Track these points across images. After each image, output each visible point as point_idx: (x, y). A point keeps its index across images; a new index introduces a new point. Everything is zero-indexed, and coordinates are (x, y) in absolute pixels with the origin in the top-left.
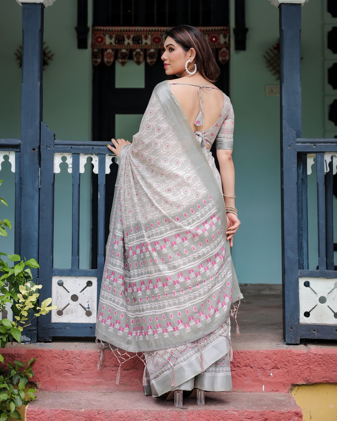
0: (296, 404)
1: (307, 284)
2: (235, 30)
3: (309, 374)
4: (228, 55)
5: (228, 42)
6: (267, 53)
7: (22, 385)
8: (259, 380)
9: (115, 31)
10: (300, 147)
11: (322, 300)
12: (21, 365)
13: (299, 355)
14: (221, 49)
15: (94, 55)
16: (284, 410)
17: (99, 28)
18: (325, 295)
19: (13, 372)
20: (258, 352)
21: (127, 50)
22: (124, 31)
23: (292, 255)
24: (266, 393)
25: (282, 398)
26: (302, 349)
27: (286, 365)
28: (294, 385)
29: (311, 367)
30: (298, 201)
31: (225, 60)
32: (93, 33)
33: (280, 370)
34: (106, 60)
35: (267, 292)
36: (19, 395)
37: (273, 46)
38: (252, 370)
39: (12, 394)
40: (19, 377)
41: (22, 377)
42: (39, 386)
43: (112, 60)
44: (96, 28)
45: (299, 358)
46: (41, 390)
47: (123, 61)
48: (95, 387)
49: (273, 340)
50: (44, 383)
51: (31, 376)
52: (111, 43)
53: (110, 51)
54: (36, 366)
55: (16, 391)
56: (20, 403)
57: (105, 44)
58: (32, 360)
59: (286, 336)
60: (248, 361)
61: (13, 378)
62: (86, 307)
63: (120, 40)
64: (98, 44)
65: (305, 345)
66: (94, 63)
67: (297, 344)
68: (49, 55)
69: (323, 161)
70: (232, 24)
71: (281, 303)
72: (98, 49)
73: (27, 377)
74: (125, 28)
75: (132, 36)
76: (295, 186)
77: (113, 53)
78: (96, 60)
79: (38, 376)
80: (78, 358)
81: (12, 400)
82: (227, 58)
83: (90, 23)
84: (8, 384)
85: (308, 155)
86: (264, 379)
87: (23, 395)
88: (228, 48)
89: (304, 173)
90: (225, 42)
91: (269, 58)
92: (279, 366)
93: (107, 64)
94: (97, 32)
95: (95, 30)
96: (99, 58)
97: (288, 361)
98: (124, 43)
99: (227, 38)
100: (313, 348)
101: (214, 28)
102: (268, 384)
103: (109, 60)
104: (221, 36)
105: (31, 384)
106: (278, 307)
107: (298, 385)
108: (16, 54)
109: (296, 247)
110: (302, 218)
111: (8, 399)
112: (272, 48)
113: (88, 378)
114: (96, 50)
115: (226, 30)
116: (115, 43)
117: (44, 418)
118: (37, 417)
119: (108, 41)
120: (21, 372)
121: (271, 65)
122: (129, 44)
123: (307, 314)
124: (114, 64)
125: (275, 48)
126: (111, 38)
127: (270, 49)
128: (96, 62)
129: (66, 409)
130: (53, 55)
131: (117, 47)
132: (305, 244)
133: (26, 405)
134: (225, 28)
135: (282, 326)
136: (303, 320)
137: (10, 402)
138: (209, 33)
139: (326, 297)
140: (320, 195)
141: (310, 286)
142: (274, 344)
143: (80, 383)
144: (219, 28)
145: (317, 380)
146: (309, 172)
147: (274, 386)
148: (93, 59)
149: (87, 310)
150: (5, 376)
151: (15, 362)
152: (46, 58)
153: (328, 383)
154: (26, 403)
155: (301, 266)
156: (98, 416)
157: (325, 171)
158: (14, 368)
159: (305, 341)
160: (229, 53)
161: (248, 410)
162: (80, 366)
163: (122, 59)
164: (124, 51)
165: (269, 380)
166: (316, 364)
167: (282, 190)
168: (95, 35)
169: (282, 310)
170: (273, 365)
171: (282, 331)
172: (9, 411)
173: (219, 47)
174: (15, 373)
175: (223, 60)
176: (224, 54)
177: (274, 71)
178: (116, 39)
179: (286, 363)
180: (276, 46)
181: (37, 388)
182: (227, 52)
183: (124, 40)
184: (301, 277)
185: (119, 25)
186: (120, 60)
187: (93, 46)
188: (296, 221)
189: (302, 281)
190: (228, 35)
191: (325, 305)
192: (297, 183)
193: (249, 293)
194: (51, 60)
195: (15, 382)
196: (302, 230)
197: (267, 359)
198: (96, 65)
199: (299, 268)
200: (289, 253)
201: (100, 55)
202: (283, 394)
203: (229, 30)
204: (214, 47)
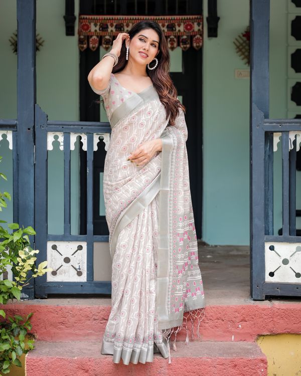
0: (261, 351)
1: (272, 248)
2: (208, 19)
3: (273, 326)
4: (201, 41)
5: (201, 30)
6: (236, 39)
7: (22, 337)
8: (229, 332)
9: (99, 19)
10: (268, 126)
11: (285, 262)
12: (21, 318)
13: (264, 310)
14: (195, 36)
15: (81, 41)
16: (251, 357)
17: (85, 16)
18: (288, 258)
19: (14, 325)
20: (228, 307)
21: (110, 36)
22: (107, 19)
23: (259, 223)
24: (235, 343)
25: (249, 347)
26: (267, 304)
27: (253, 318)
28: (260, 336)
29: (275, 319)
30: (265, 175)
31: (199, 46)
32: (79, 21)
33: (248, 323)
34: (91, 45)
35: (235, 253)
36: (19, 345)
37: (242, 34)
38: (223, 323)
39: (13, 344)
40: (19, 329)
41: (21, 329)
42: (37, 337)
43: (97, 45)
44: (82, 16)
45: (264, 312)
46: (39, 340)
47: (107, 46)
48: (86, 337)
49: (242, 296)
50: (41, 334)
51: (29, 328)
52: (96, 31)
53: (94, 37)
54: (33, 319)
55: (17, 342)
56: (20, 352)
57: (90, 31)
58: (30, 314)
59: (253, 293)
60: (219, 315)
61: (14, 331)
62: (77, 267)
63: (104, 28)
64: (84, 31)
65: (269, 301)
66: (80, 48)
67: (263, 300)
68: (40, 42)
69: (288, 139)
70: (206, 13)
71: (249, 263)
72: (85, 36)
73: (26, 329)
74: (108, 17)
75: (115, 24)
76: (263, 161)
77: (98, 39)
78: (82, 46)
79: (36, 328)
80: (71, 312)
81: (13, 349)
82: (201, 44)
83: (77, 12)
84: (9, 335)
85: (274, 134)
86: (233, 330)
87: (23, 345)
88: (202, 35)
89: (271, 150)
90: (199, 30)
91: (238, 44)
92: (247, 319)
93: (92, 49)
94: (83, 20)
95: (81, 19)
96: (85, 44)
97: (255, 315)
98: (107, 30)
99: (201, 26)
100: (277, 303)
101: (188, 17)
102: (236, 334)
103: (94, 46)
104: (196, 24)
105: (30, 335)
106: (245, 266)
107: (264, 335)
108: (10, 40)
109: (263, 216)
110: (268, 190)
111: (10, 349)
112: (241, 36)
113: (80, 330)
114: (82, 37)
115: (200, 18)
116: (100, 30)
117: (41, 365)
118: (36, 364)
119: (93, 28)
120: (21, 325)
121: (240, 50)
122: (112, 31)
123: (272, 274)
124: (98, 49)
125: (244, 36)
126: (96, 25)
127: (239, 36)
128: (83, 48)
129: (61, 357)
130: (43, 41)
131: (102, 33)
132: (270, 213)
133: (26, 353)
134: (199, 17)
135: (249, 283)
136: (268, 279)
137: (12, 352)
138: (185, 21)
139: (289, 259)
140: (284, 170)
141: (275, 250)
142: (242, 300)
143: (73, 334)
144: (194, 17)
145: (279, 331)
146: (275, 149)
147: (242, 337)
148: (80, 45)
149: (78, 270)
150: (7, 329)
151: (16, 317)
152: (37, 44)
153: (289, 333)
154: (25, 352)
155: (267, 233)
156: (89, 363)
157: (290, 148)
158: (15, 322)
159: (270, 298)
160: (203, 39)
161: (220, 358)
162: (73, 320)
163: (106, 44)
164: (107, 37)
165: (238, 331)
166: (279, 317)
167: (251, 165)
168: (81, 23)
169: (249, 269)
170: (242, 318)
171: (249, 288)
172: (11, 359)
173: (194, 34)
174: (16, 326)
175: (197, 47)
176: (198, 41)
177: (243, 56)
178: (101, 26)
179: (253, 317)
180: (245, 33)
181: (35, 339)
182: (201, 38)
183: (107, 27)
184: (266, 242)
185: (103, 14)
186: (104, 46)
187: (79, 34)
188: (263, 193)
189: (267, 246)
190: (201, 23)
191: (288, 266)
192: (265, 159)
193: (219, 253)
194: (42, 46)
195: (16, 333)
196: (268, 201)
197: (237, 313)
198: (83, 50)
199: (265, 234)
200: (256, 221)
201: (86, 41)
202: (249, 343)
203: (203, 19)
204: (189, 34)
